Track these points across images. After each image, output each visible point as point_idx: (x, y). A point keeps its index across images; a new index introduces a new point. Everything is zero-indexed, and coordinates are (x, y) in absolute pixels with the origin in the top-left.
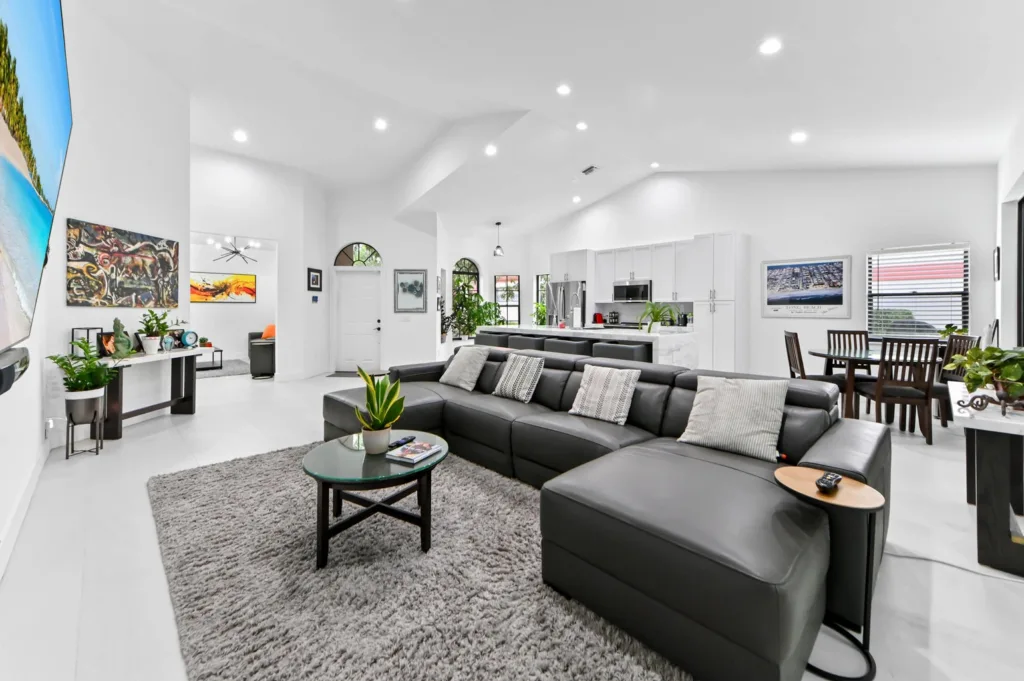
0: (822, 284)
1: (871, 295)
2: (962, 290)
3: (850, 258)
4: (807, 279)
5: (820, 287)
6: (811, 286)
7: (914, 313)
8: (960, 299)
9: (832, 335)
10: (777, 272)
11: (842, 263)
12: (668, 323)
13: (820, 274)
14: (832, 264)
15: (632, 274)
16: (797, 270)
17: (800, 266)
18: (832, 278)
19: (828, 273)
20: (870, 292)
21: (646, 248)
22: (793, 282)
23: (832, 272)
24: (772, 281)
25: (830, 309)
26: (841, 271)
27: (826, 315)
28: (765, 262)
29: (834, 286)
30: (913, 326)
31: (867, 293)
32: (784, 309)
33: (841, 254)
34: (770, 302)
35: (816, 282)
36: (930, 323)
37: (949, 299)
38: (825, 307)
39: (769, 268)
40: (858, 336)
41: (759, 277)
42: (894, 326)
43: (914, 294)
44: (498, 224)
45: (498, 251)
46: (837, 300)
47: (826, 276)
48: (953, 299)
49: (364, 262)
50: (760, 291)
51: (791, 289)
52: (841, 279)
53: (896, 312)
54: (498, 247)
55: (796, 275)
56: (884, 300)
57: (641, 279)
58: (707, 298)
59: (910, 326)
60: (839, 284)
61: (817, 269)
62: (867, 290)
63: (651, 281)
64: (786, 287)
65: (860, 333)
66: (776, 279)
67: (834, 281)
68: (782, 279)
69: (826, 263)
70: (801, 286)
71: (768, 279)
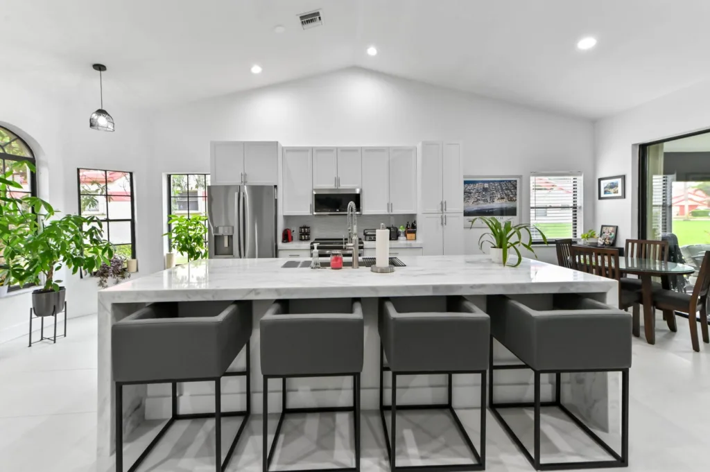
0: (504, 198)
3: (520, 177)
4: (493, 193)
5: (502, 201)
6: (495, 200)
10: (471, 186)
11: (516, 181)
13: (502, 190)
14: (510, 181)
16: (486, 185)
17: (488, 182)
18: (510, 193)
19: (507, 190)
22: (483, 196)
23: (509, 188)
24: (467, 194)
26: (516, 188)
28: (462, 177)
29: (511, 200)
33: (515, 174)
34: (467, 214)
35: (499, 196)
38: (505, 218)
39: (466, 182)
44: (100, 67)
45: (102, 120)
46: (512, 212)
47: (506, 192)
48: (567, 212)
51: (482, 202)
52: (516, 194)
55: (485, 190)
60: (514, 198)
61: (500, 185)
64: (478, 200)
66: (470, 193)
67: (511, 196)
68: (475, 193)
69: (506, 181)
70: (489, 199)
71: (465, 192)
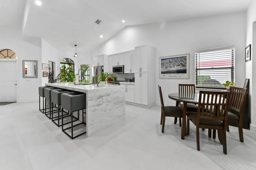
0: (180, 65)
1: (197, 69)
2: (231, 66)
3: (189, 54)
4: (174, 63)
5: (179, 67)
6: (175, 66)
7: (211, 76)
8: (230, 70)
9: (180, 86)
10: (164, 61)
11: (186, 56)
12: (129, 81)
13: (179, 61)
14: (183, 57)
15: (118, 63)
16: (171, 60)
17: (172, 58)
19: (181, 61)
20: (196, 68)
21: (122, 53)
22: (170, 65)
23: (182, 60)
24: (163, 64)
25: (182, 75)
26: (186, 60)
27: (180, 78)
28: (160, 58)
29: (183, 66)
30: (212, 82)
31: (195, 69)
32: (167, 75)
33: (185, 53)
34: (162, 73)
35: (177, 64)
36: (218, 80)
37: (226, 70)
38: (180, 74)
39: (162, 60)
40: (191, 87)
41: (158, 63)
42: (205, 82)
43: (213, 68)
44: (76, 45)
46: (184, 71)
47: (181, 62)
48: (228, 70)
49: (10, 57)
50: (159, 68)
51: (169, 68)
52: (186, 63)
53: (206, 76)
54: (76, 54)
55: (170, 62)
56: (201, 71)
57: (121, 65)
58: (139, 71)
59: (211, 82)
60: (185, 65)
61: (178, 59)
62: (195, 67)
63: (124, 66)
64: (167, 67)
65: (192, 85)
66: (164, 64)
67: (184, 64)
68: (166, 64)
69: (181, 57)
70: (172, 66)
71: (161, 64)
